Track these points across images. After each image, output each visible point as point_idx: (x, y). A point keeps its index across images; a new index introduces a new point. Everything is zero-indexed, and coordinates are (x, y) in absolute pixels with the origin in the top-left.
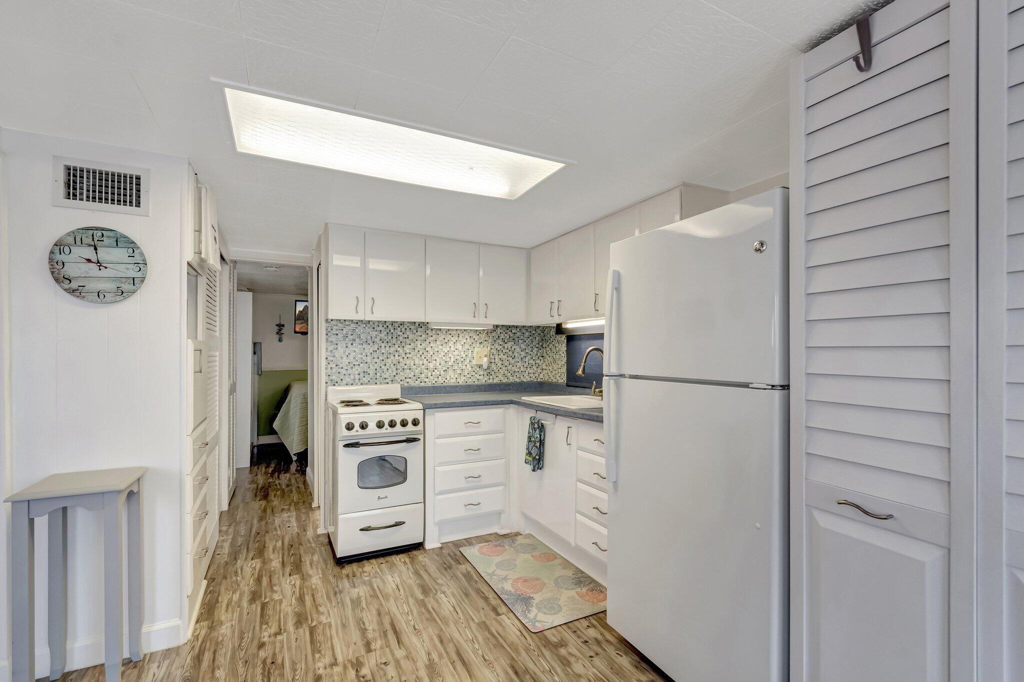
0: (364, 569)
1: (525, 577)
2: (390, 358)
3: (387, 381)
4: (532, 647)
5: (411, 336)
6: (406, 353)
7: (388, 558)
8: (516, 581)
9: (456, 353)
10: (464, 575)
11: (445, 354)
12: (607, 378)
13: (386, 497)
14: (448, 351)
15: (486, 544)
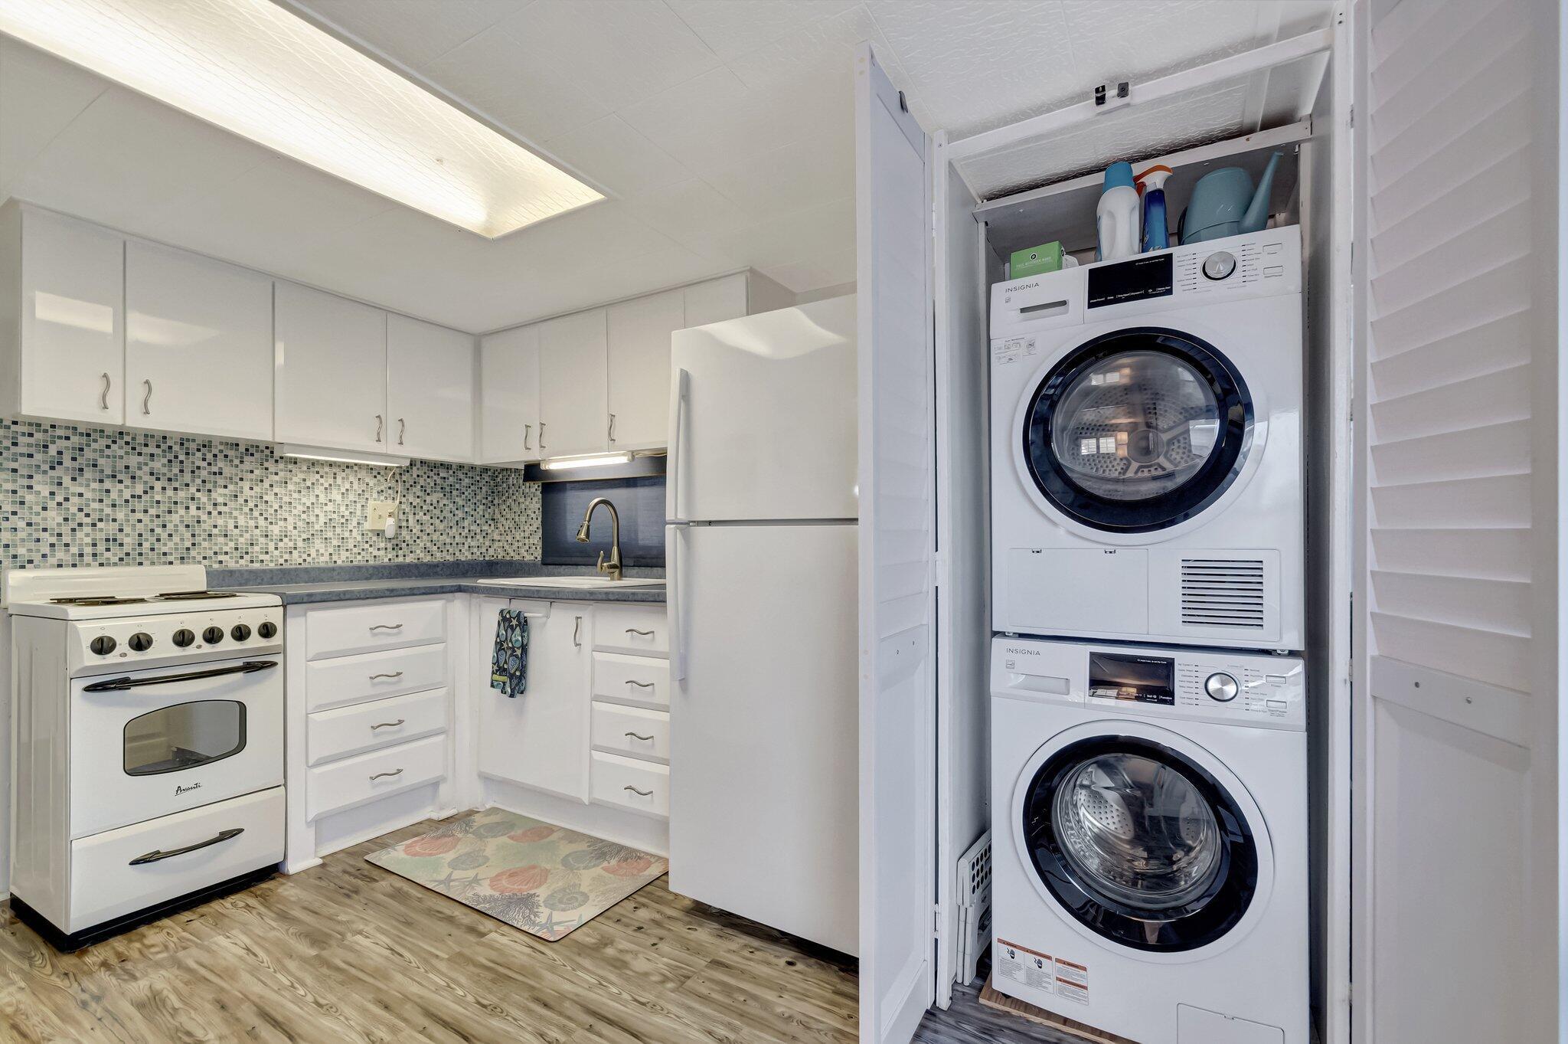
0: (147, 942)
1: (510, 870)
2: (177, 512)
3: (170, 558)
4: (559, 962)
5: (227, 471)
6: (215, 505)
7: (203, 909)
8: (494, 881)
9: (330, 507)
10: (391, 896)
11: (305, 509)
12: (673, 526)
13: (197, 786)
14: (313, 504)
15: (416, 839)
